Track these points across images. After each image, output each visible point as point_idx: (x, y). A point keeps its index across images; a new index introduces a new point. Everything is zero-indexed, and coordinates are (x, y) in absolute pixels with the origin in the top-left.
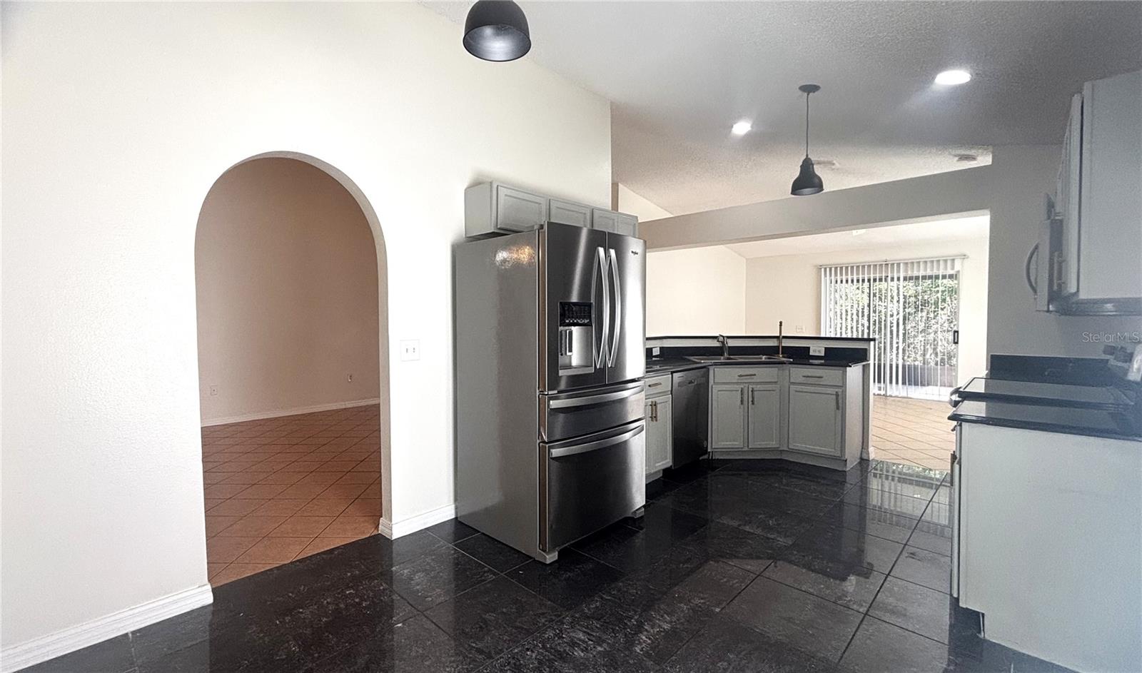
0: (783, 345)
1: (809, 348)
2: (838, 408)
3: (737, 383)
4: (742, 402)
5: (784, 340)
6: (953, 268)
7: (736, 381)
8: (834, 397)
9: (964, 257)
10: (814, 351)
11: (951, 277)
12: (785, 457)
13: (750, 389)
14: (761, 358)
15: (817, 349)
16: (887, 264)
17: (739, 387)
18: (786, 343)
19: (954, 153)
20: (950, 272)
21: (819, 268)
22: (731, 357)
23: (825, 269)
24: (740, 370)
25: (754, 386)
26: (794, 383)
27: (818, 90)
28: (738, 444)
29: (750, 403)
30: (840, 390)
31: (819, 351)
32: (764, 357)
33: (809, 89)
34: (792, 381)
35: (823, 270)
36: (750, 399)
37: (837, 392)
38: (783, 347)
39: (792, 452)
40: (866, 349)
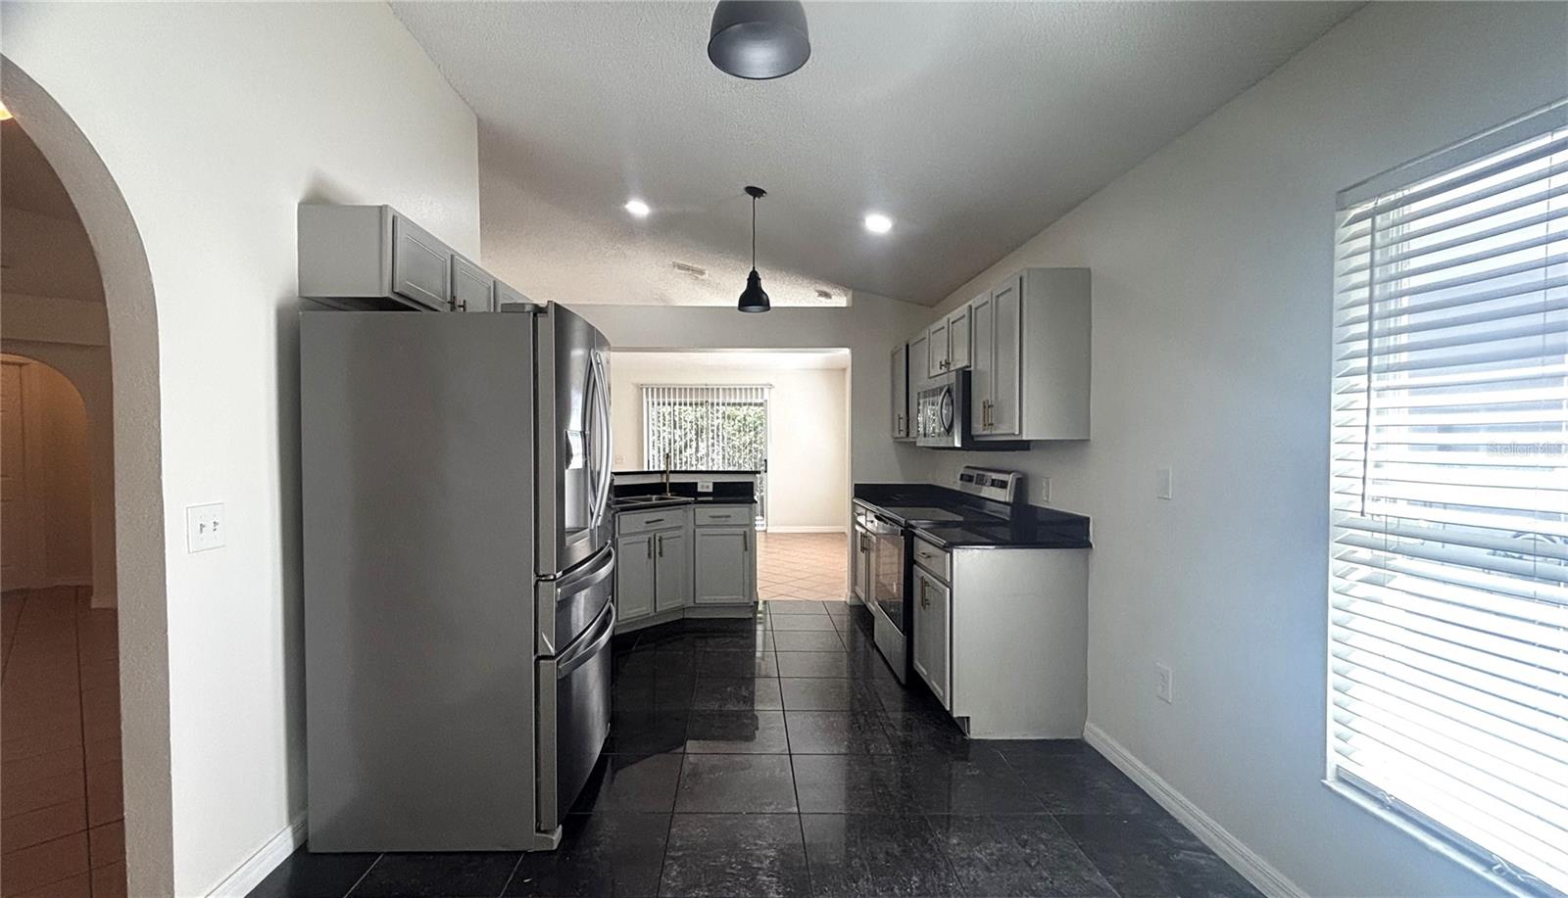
0: (671, 481)
1: (696, 484)
2: (746, 549)
3: (644, 532)
4: (649, 555)
5: (671, 475)
6: (762, 398)
7: (642, 530)
8: (742, 537)
9: (771, 386)
10: (702, 487)
11: (761, 404)
12: (688, 615)
13: (657, 538)
14: (650, 500)
15: (705, 485)
16: (707, 389)
17: (646, 537)
18: (674, 479)
19: (818, 289)
20: (760, 401)
21: (640, 387)
22: (620, 499)
23: (647, 389)
24: (647, 515)
25: (661, 534)
26: (700, 526)
27: (762, 195)
28: (645, 609)
29: (657, 554)
30: (747, 529)
31: (708, 487)
32: (654, 497)
33: (755, 192)
34: (698, 523)
35: (644, 390)
36: (658, 551)
37: (745, 532)
38: (670, 484)
39: (697, 607)
40: (752, 483)
